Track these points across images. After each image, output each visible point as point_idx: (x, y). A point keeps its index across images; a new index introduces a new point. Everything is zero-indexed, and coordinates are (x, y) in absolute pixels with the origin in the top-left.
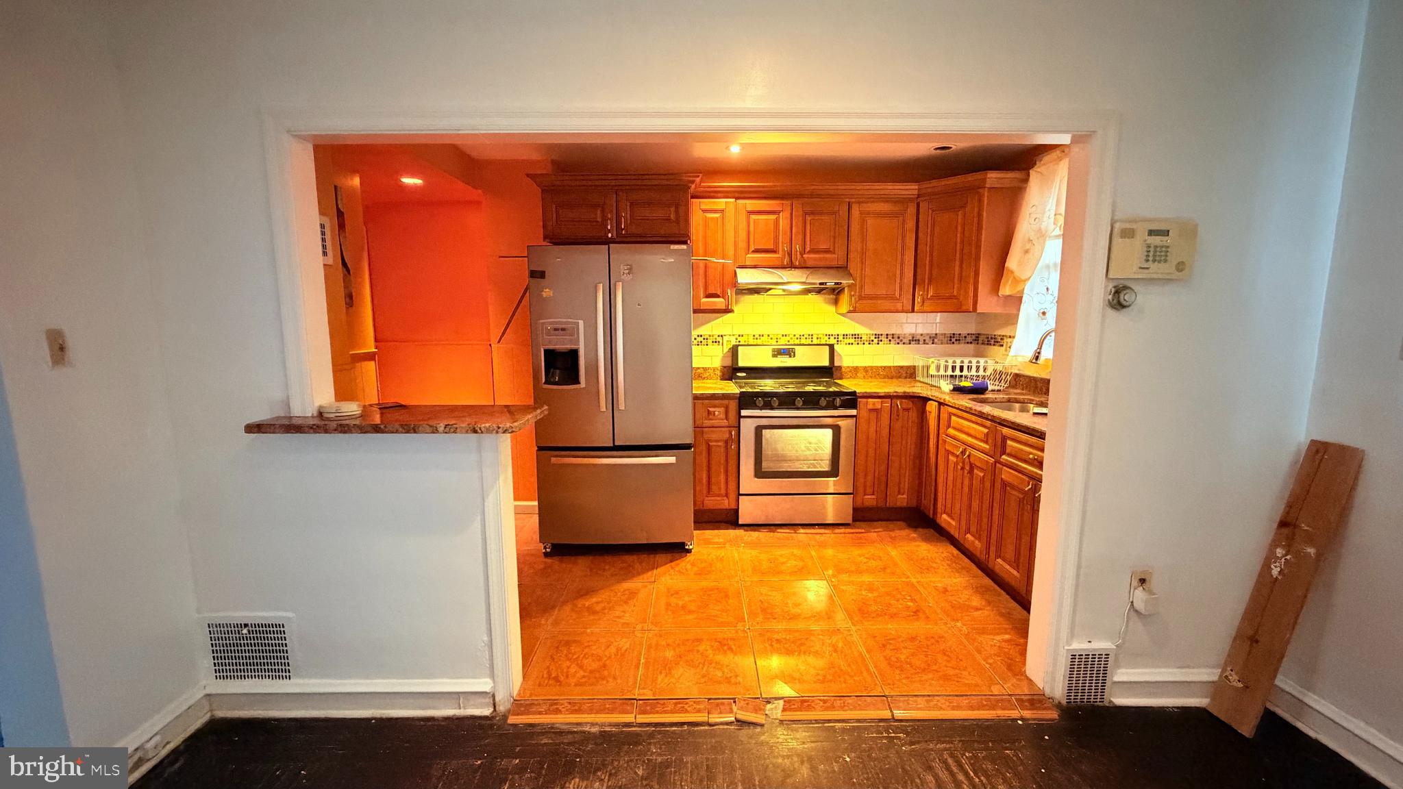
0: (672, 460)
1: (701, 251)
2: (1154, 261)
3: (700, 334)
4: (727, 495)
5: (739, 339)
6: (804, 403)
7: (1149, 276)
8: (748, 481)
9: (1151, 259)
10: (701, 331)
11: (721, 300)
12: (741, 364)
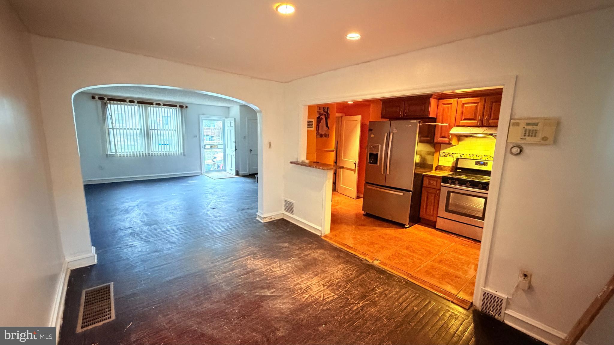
0: (402, 194)
1: (441, 121)
2: (529, 136)
3: (444, 152)
4: (433, 216)
5: (462, 155)
6: (471, 185)
7: (525, 142)
8: (442, 212)
9: (527, 135)
10: (445, 151)
11: (447, 139)
12: (459, 166)
